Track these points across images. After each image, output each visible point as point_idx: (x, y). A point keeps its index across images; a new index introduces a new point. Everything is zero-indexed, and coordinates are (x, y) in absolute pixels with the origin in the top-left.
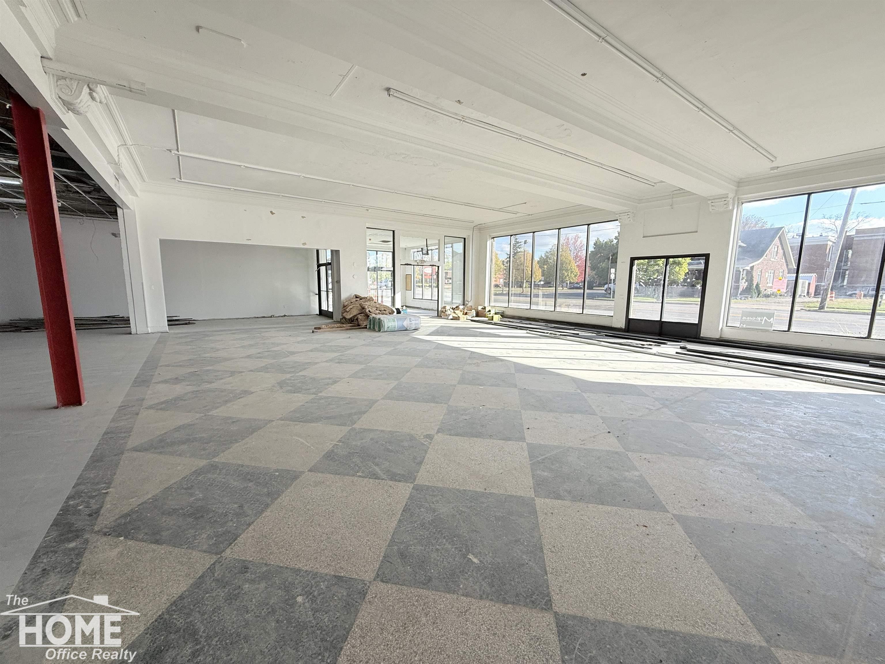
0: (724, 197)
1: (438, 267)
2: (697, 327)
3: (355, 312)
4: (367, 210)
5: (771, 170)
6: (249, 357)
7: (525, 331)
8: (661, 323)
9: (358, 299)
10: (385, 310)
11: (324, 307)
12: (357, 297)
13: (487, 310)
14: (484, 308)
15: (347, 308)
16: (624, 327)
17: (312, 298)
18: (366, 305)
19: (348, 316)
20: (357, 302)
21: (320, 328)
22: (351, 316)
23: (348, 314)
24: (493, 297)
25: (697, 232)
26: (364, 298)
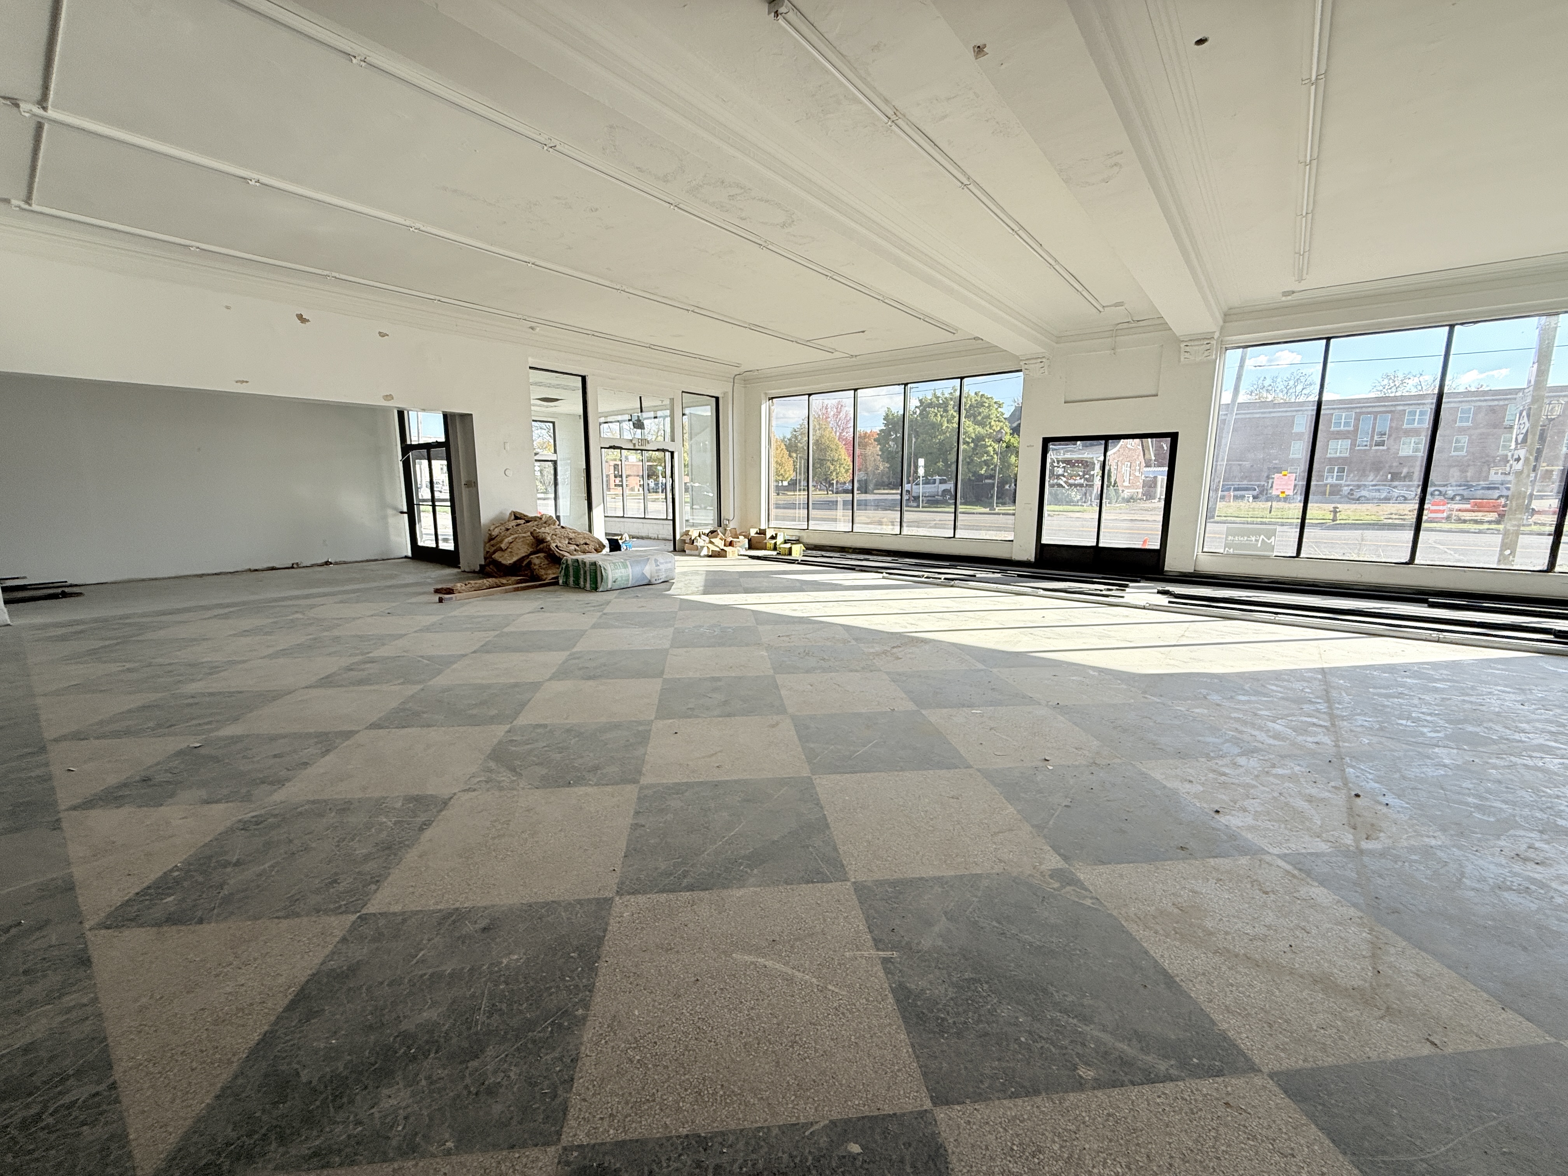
1: (672, 453)
2: (1158, 555)
3: (521, 550)
4: (532, 328)
7: (880, 575)
8: (1096, 549)
9: (522, 522)
10: (586, 544)
11: (426, 541)
12: (516, 518)
13: (768, 535)
14: (762, 532)
15: (501, 542)
16: (1033, 560)
17: (391, 521)
18: (546, 532)
19: (508, 559)
20: (519, 528)
21: (450, 591)
22: (515, 559)
23: (504, 554)
24: (773, 512)
25: (1157, 395)
26: (535, 519)
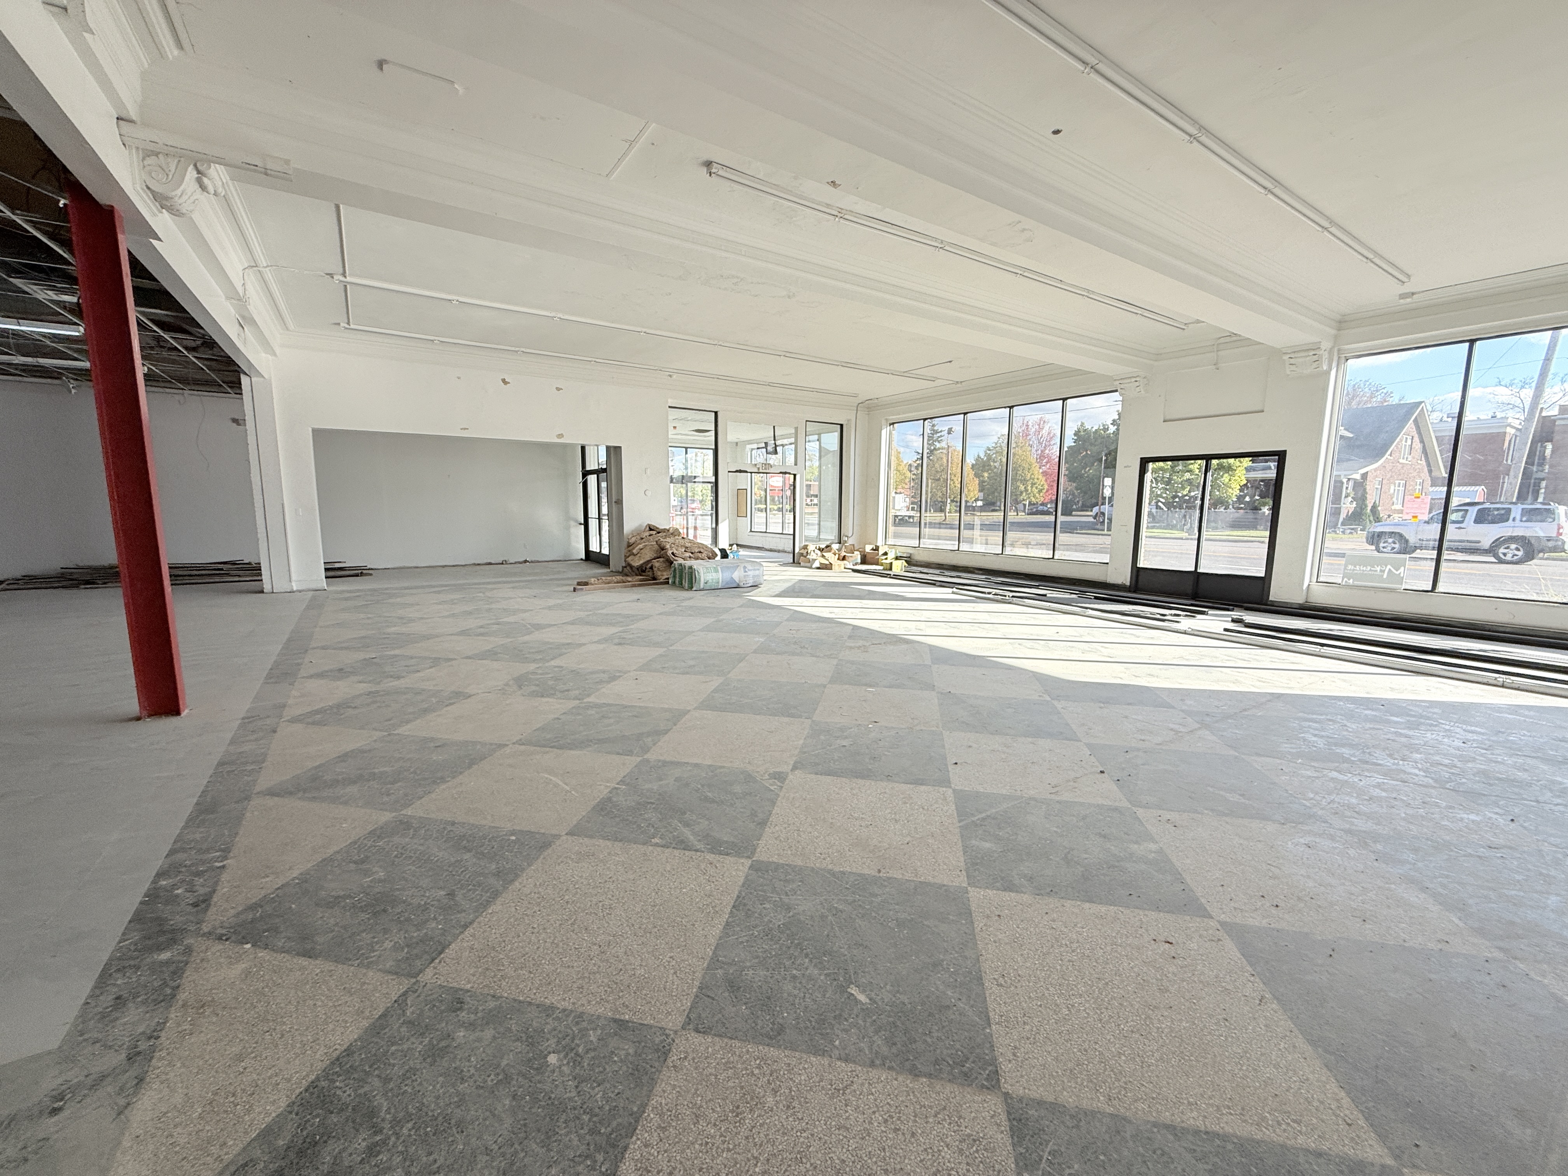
0: (1314, 348)
1: (795, 475)
2: (1264, 582)
3: (648, 555)
4: (670, 376)
5: (1400, 299)
6: (463, 633)
7: (950, 590)
8: (1196, 576)
9: (654, 532)
10: (700, 552)
11: (594, 547)
12: (651, 529)
13: (881, 552)
14: (877, 549)
15: (634, 548)
16: (1128, 584)
17: (573, 530)
18: (668, 542)
19: (637, 562)
20: (651, 538)
21: (586, 584)
22: (641, 562)
23: (637, 558)
24: (891, 529)
25: (1263, 411)
26: (664, 530)
